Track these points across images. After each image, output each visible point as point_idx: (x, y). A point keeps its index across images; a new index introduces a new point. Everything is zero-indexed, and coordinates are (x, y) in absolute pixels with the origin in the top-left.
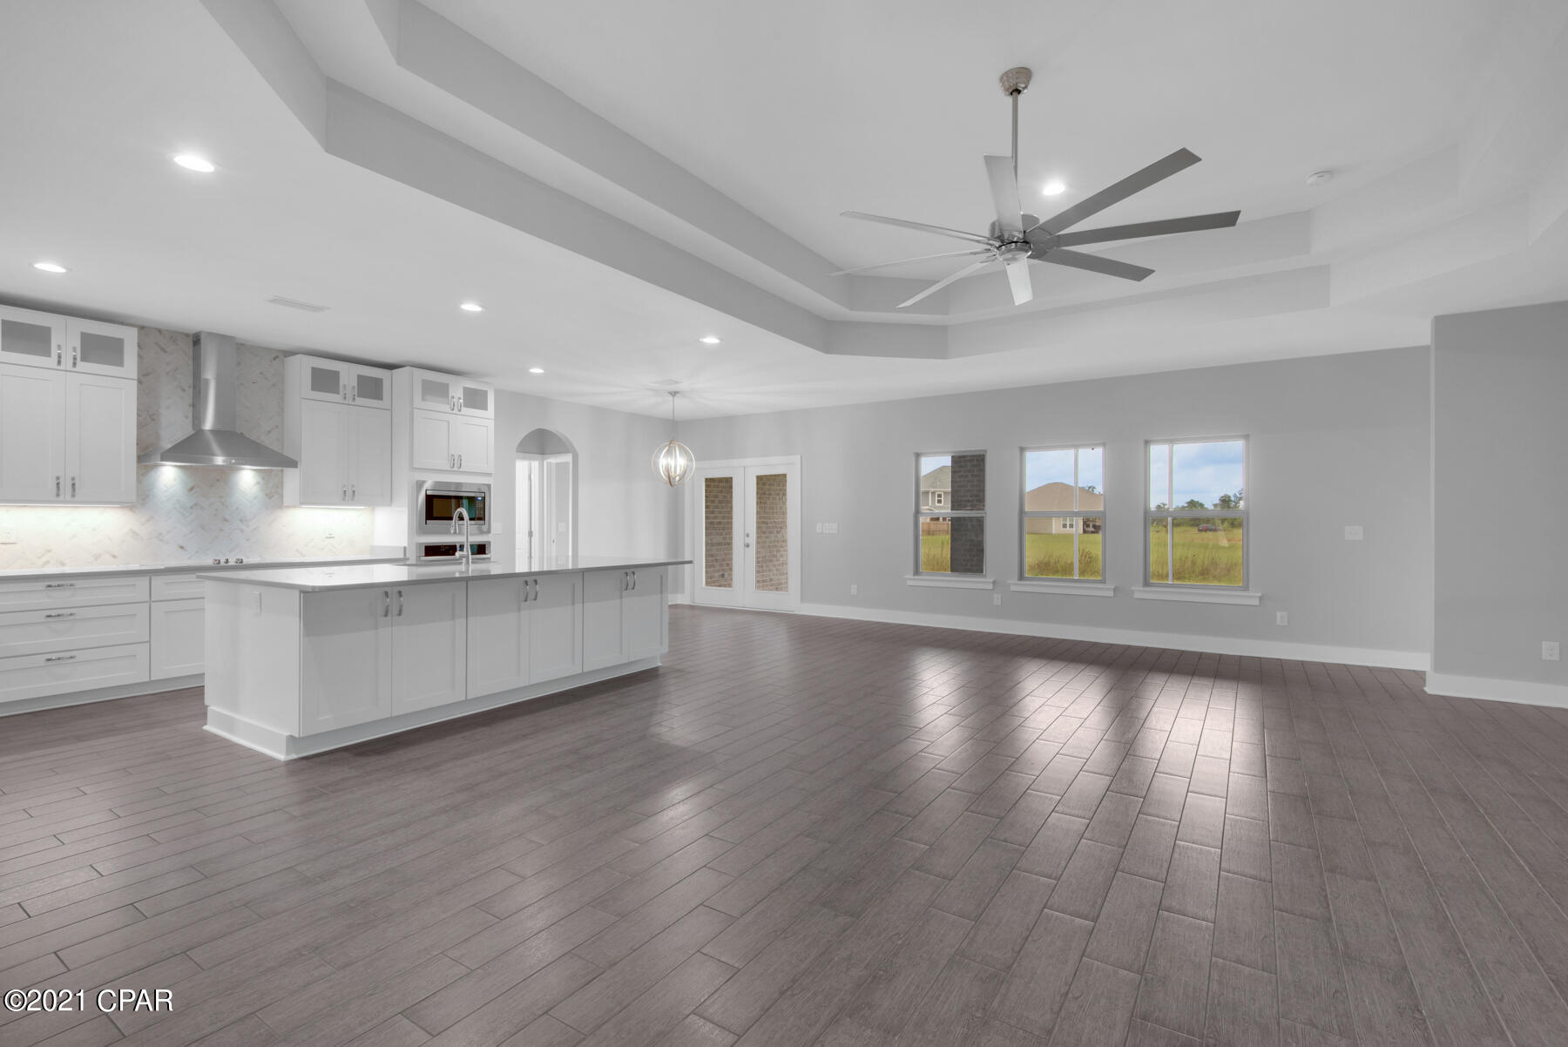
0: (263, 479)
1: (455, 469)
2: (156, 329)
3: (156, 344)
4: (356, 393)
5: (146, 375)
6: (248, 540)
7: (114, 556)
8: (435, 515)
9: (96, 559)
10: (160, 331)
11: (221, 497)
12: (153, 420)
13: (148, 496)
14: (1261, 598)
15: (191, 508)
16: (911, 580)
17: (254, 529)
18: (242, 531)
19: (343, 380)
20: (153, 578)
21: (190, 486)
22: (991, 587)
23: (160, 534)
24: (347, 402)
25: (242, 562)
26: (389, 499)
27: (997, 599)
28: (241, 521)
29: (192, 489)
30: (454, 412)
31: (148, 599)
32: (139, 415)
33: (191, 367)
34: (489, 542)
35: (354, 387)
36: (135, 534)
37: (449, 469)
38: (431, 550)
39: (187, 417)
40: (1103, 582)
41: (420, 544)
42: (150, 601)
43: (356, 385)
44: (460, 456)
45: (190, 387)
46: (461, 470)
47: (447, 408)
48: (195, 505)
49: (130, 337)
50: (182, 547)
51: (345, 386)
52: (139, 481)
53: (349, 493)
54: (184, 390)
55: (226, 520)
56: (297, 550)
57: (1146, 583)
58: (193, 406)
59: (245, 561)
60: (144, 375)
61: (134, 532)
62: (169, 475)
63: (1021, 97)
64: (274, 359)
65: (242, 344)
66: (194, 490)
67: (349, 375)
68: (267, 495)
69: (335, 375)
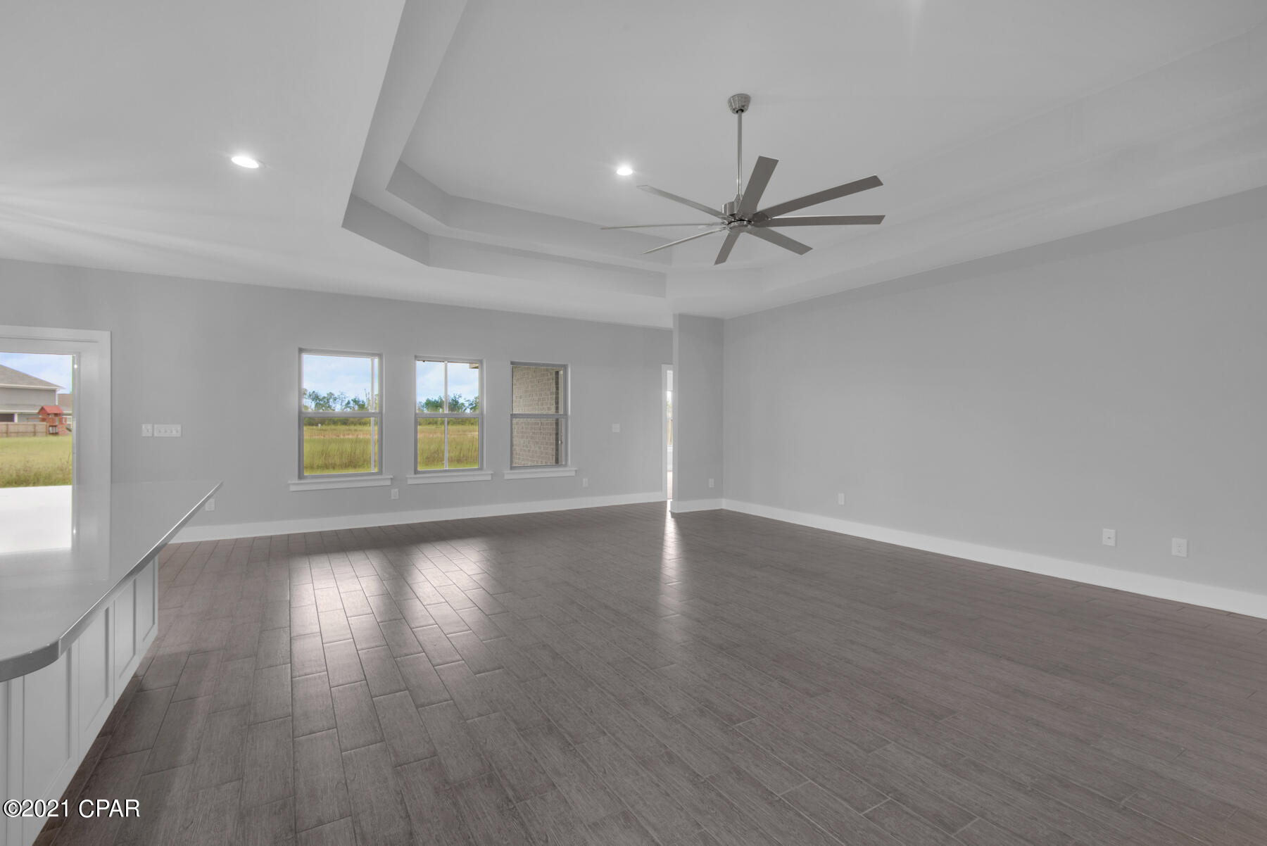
14: (576, 471)
16: (295, 485)
22: (389, 483)
27: (395, 492)
40: (481, 469)
57: (512, 468)
63: (744, 115)
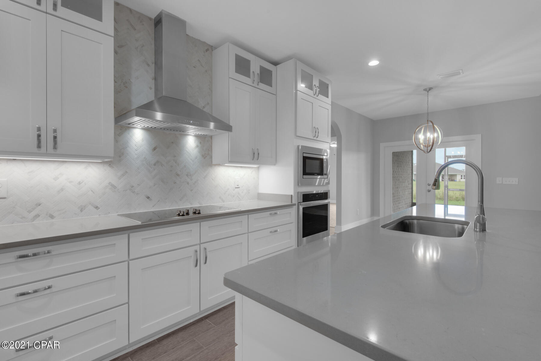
0: (200, 143)
3: (128, 21)
4: (259, 81)
5: (120, 47)
6: (192, 190)
7: (97, 208)
9: (81, 211)
11: (175, 156)
12: (127, 87)
13: (123, 154)
15: (155, 165)
17: (195, 182)
18: (188, 183)
19: (252, 69)
20: (131, 235)
23: (133, 187)
24: (254, 85)
25: (199, 213)
26: (274, 160)
28: (187, 175)
29: (155, 149)
31: (127, 258)
32: (115, 82)
33: (153, 46)
36: (113, 187)
39: (151, 88)
41: (300, 193)
42: (129, 260)
43: (259, 73)
45: (153, 63)
48: (158, 162)
50: (148, 198)
51: (253, 72)
52: (116, 141)
54: (148, 65)
55: (178, 175)
56: (220, 198)
58: (155, 79)
60: (118, 47)
62: (138, 136)
67: (255, 67)
68: (203, 156)
69: (248, 62)
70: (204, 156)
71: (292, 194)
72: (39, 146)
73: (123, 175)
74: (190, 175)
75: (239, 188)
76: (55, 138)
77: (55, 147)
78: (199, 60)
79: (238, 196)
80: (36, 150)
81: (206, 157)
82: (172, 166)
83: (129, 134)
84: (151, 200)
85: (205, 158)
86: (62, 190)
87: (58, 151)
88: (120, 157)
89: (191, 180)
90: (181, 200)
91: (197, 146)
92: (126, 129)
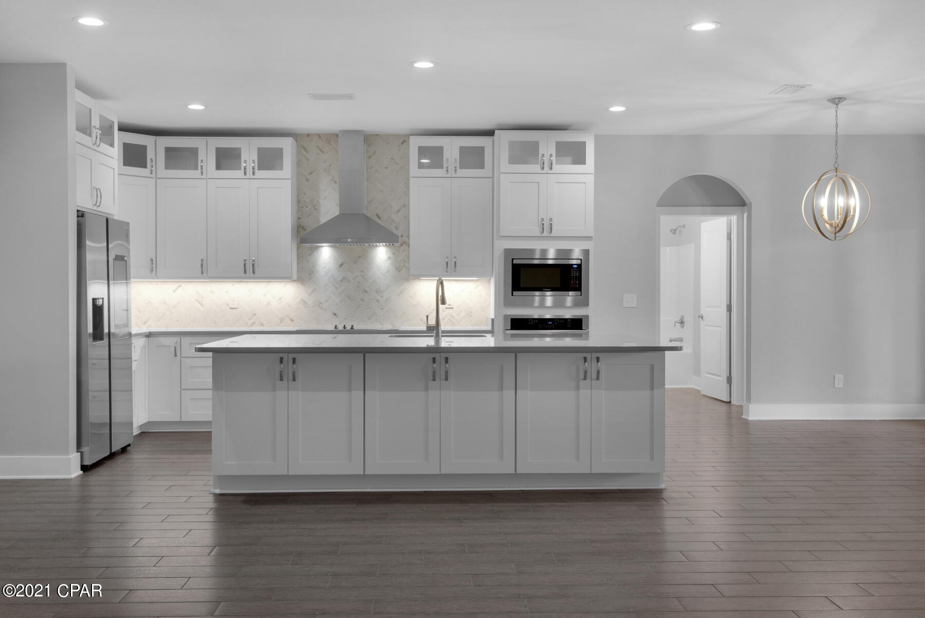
1: (545, 234)
2: (316, 134)
3: (317, 146)
6: (382, 309)
7: (292, 320)
8: (522, 286)
9: (281, 322)
10: (319, 136)
11: (362, 272)
12: (316, 209)
13: (312, 272)
15: (341, 281)
17: (387, 300)
18: (378, 301)
19: (446, 155)
21: (340, 263)
23: (321, 303)
24: (450, 175)
28: (377, 292)
29: (341, 265)
30: (545, 171)
34: (587, 317)
35: (456, 159)
37: (539, 234)
38: (518, 324)
41: (505, 316)
44: (551, 220)
46: (552, 235)
47: (536, 168)
48: (344, 278)
49: (287, 145)
50: (335, 314)
51: (447, 159)
53: (451, 265)
55: (366, 292)
59: (355, 327)
61: (305, 303)
62: (326, 254)
64: (402, 143)
65: (377, 135)
66: (343, 266)
67: (452, 148)
69: (440, 151)
70: (398, 269)
71: (493, 317)
72: (245, 272)
73: (313, 292)
74: (380, 292)
75: (452, 308)
76: (253, 264)
77: (254, 272)
78: (392, 158)
79: (450, 319)
80: (243, 275)
81: (402, 269)
82: (359, 282)
83: (318, 253)
84: (337, 317)
85: (399, 271)
86: (269, 304)
87: (257, 274)
88: (310, 275)
89: (382, 297)
90: (369, 319)
91: (389, 258)
92: (315, 249)
